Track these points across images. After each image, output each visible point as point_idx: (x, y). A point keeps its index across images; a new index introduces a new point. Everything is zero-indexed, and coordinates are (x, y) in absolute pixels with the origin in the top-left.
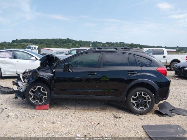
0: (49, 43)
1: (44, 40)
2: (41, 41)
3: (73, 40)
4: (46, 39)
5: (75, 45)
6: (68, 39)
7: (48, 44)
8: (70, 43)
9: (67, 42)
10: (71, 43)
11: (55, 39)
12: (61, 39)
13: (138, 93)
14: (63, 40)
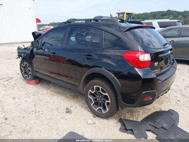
0: (147, 17)
1: (142, 14)
2: (139, 15)
3: (175, 11)
4: (144, 13)
5: (178, 17)
6: (169, 10)
7: (145, 18)
8: (170, 15)
9: (167, 14)
10: (172, 14)
11: (153, 12)
12: (161, 12)
13: (95, 87)
14: (163, 12)
